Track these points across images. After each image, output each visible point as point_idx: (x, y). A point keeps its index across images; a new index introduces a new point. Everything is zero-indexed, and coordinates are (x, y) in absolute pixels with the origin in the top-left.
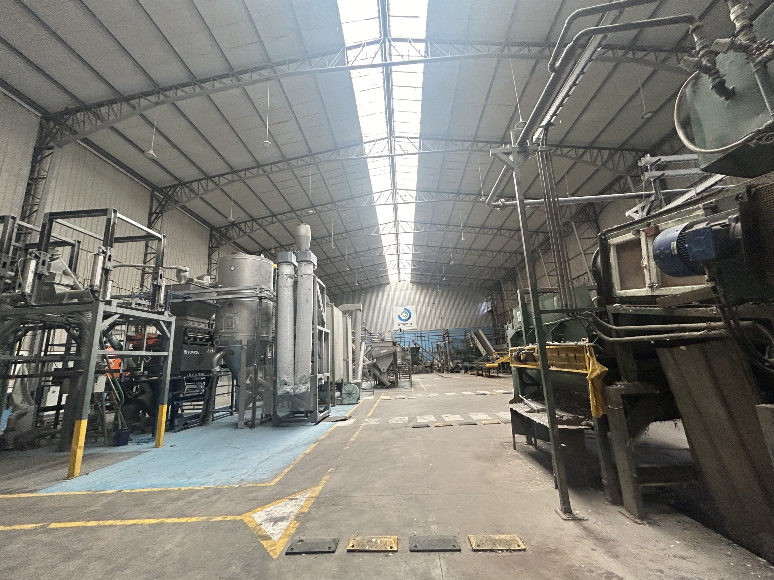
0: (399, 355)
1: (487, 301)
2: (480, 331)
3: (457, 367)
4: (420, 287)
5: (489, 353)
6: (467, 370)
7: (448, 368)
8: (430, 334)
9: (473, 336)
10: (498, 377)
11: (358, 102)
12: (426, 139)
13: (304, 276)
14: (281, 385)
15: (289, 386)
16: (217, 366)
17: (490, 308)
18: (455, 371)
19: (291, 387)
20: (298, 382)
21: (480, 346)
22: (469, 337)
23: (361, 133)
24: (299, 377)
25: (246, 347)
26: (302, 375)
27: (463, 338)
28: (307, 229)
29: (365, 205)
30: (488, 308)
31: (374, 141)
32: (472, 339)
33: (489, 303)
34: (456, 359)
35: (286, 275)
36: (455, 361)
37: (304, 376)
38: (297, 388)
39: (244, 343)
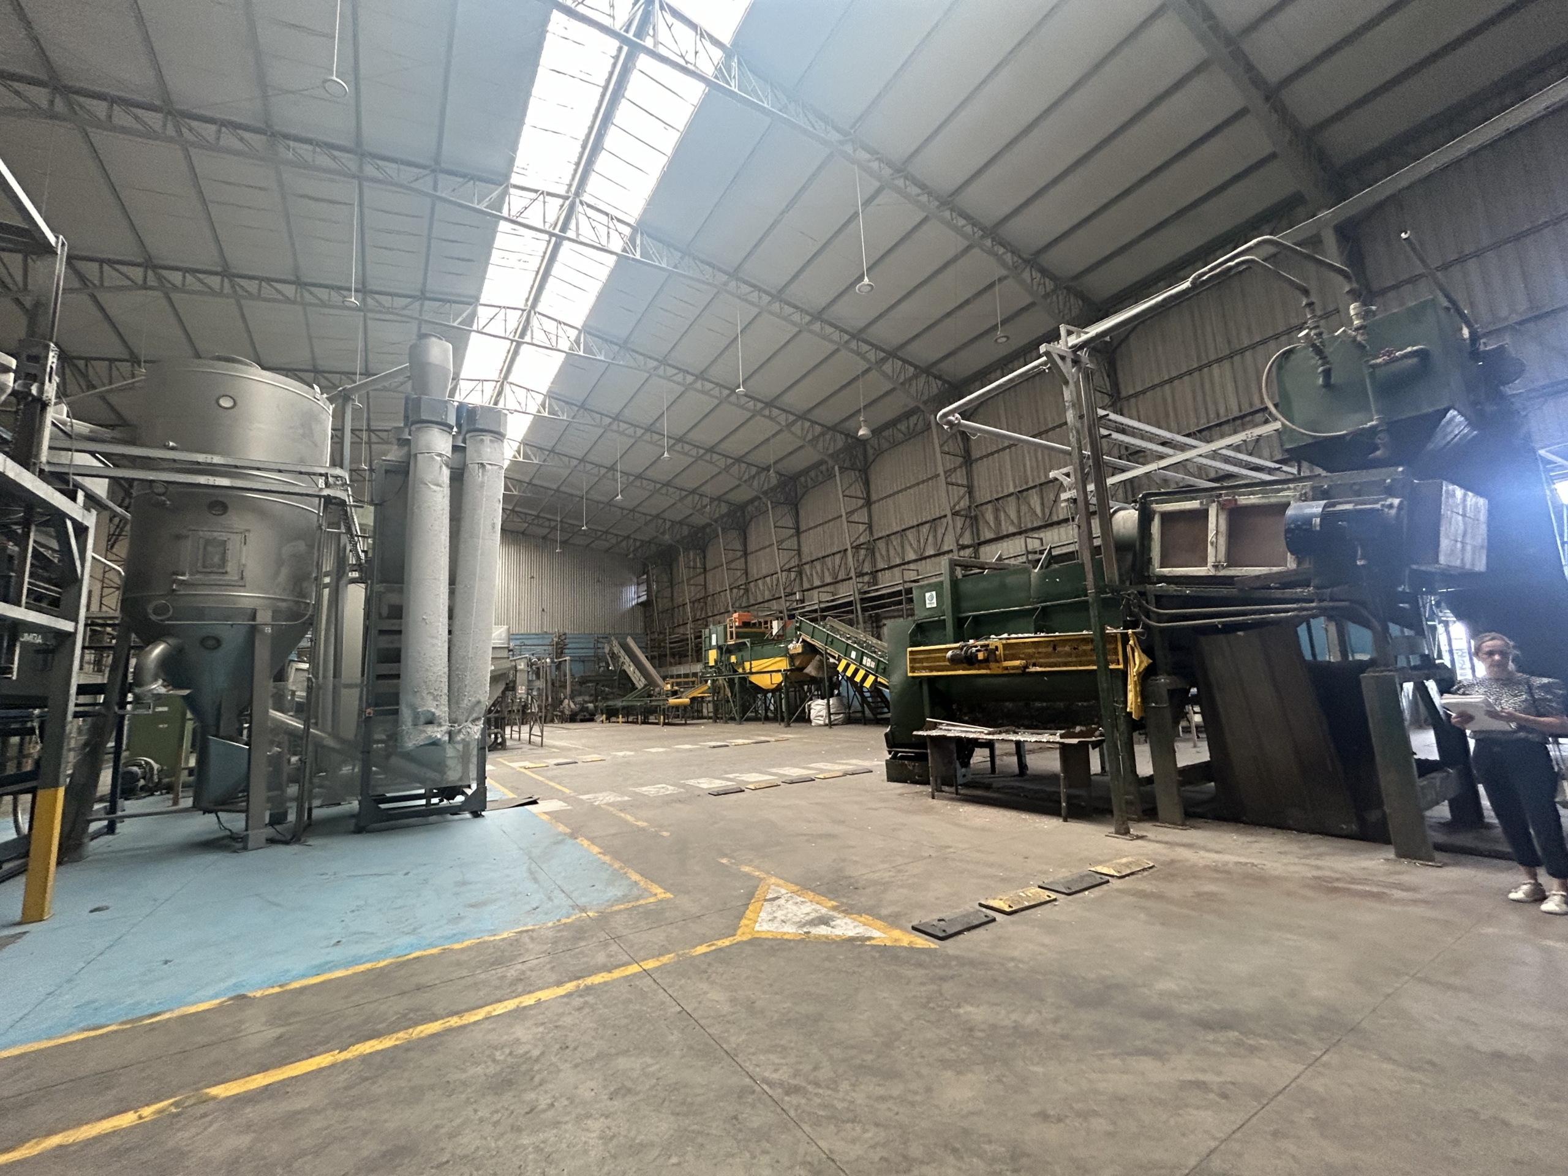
1: (638, 584)
2: (630, 641)
3: (584, 709)
5: (651, 682)
6: (611, 714)
7: (562, 712)
9: (617, 649)
10: (685, 724)
14: (415, 725)
15: (440, 725)
17: (644, 598)
18: (579, 717)
19: (444, 728)
20: (462, 718)
21: (631, 669)
22: (607, 650)
24: (465, 703)
25: (268, 630)
26: (473, 700)
27: (591, 652)
29: (455, 324)
30: (639, 597)
31: (536, 191)
32: (613, 653)
33: (644, 587)
34: (580, 694)
36: (579, 699)
37: (479, 702)
38: (460, 731)
39: (264, 617)
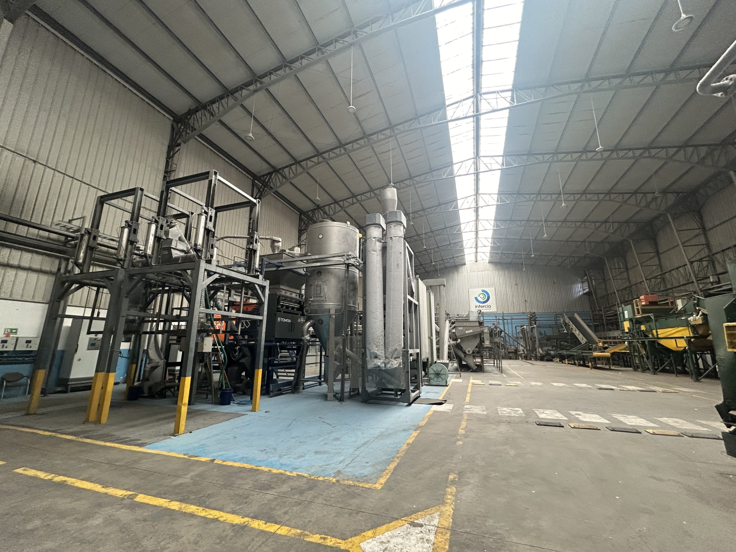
0: (486, 337)
1: (583, 282)
2: (576, 316)
3: (548, 354)
4: (499, 267)
5: (590, 340)
6: (562, 359)
7: (536, 355)
8: (514, 317)
9: (567, 320)
10: (610, 369)
11: (442, 59)
12: (520, 90)
13: (394, 238)
14: (371, 358)
15: (380, 359)
16: (307, 335)
17: (587, 290)
18: (545, 358)
19: (382, 361)
20: (389, 357)
21: (577, 333)
22: (562, 321)
23: (444, 95)
24: (390, 350)
25: (334, 316)
26: (393, 348)
27: (553, 323)
28: (393, 192)
29: (444, 177)
30: (584, 290)
31: (457, 102)
32: (566, 323)
33: (586, 284)
34: (546, 346)
35: (375, 238)
36: (546, 348)
37: (396, 349)
38: (388, 362)
39: (333, 312)
